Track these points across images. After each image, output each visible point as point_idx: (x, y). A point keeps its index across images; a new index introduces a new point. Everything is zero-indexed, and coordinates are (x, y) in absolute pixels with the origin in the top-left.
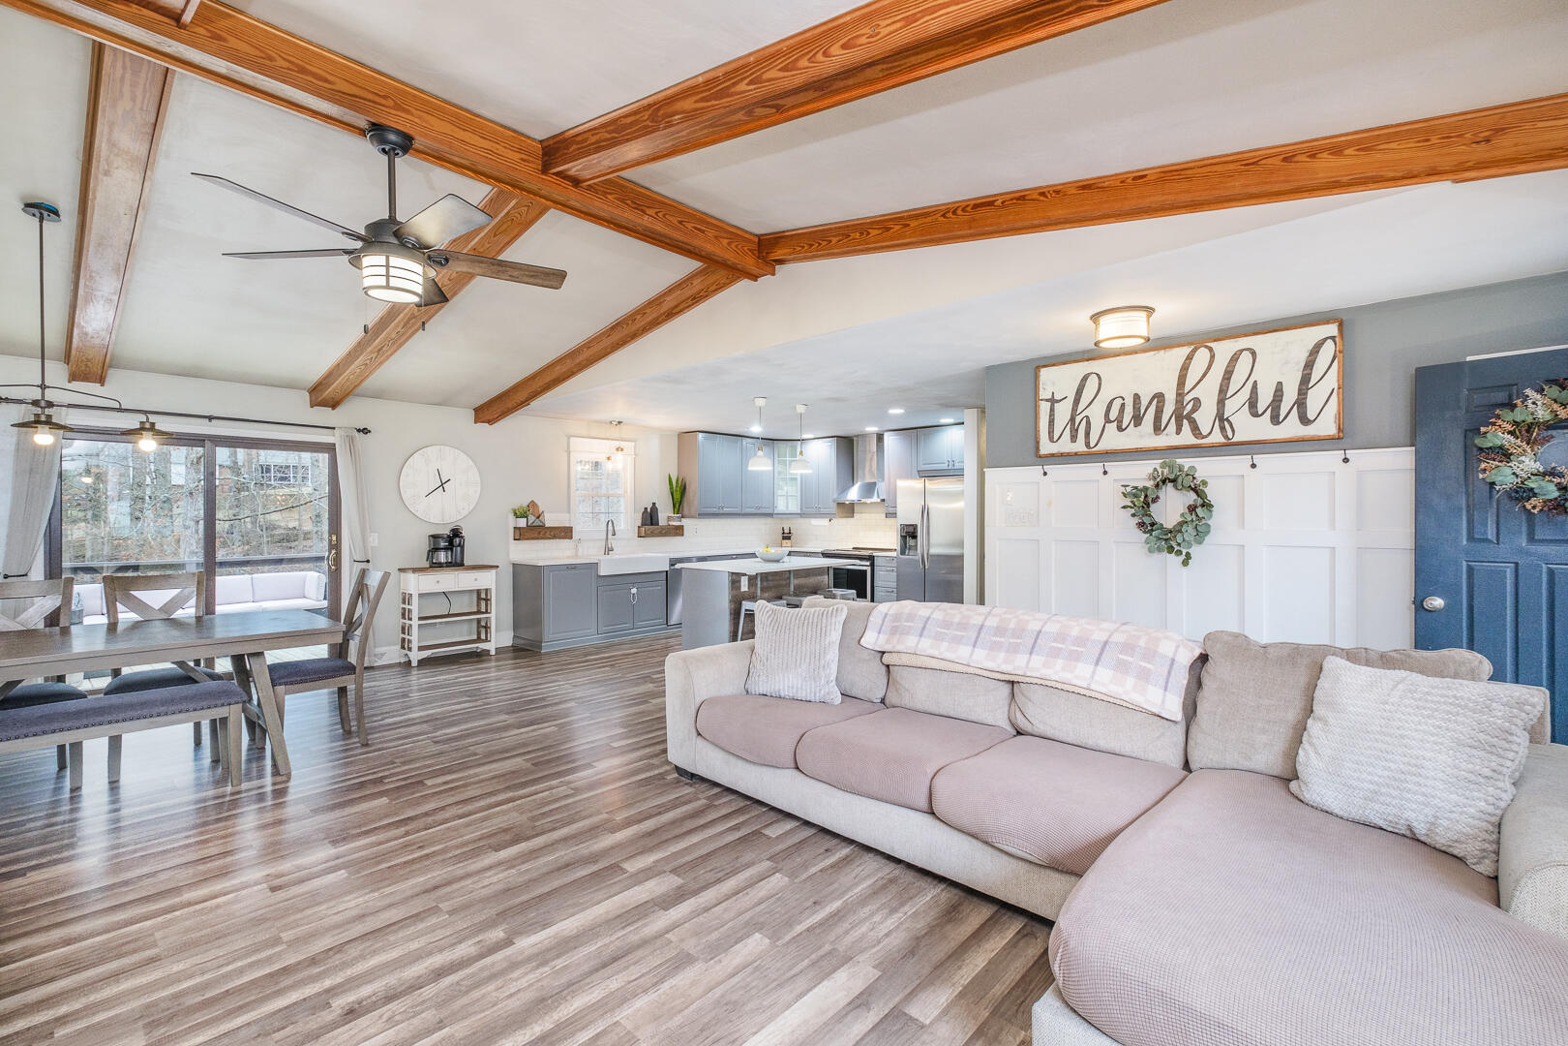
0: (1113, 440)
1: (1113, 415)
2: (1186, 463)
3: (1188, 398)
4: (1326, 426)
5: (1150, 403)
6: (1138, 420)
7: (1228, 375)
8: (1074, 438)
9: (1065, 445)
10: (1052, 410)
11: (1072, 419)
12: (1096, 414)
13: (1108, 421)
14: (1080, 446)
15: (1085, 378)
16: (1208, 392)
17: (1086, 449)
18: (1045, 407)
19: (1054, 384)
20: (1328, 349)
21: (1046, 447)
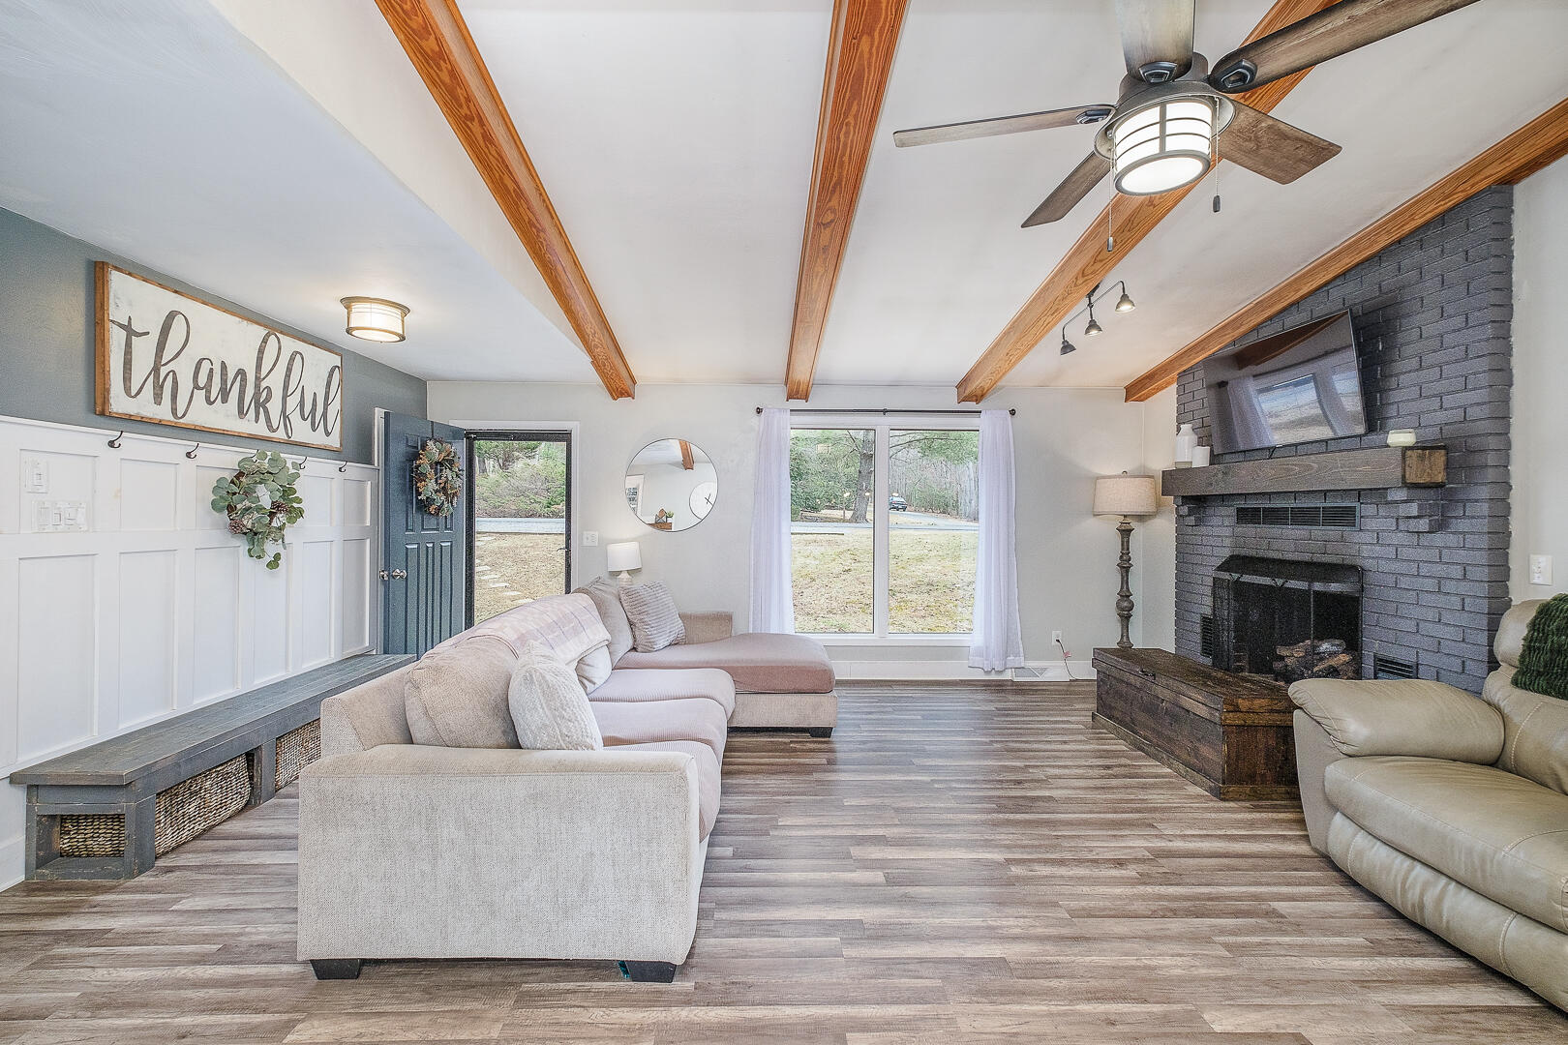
0: (201, 414)
1: (202, 380)
2: (290, 458)
3: (264, 384)
4: (334, 441)
5: (235, 378)
6: (225, 394)
7: (289, 370)
8: (158, 398)
9: (144, 406)
10: (128, 345)
11: (156, 370)
12: (184, 369)
13: (196, 387)
14: (163, 412)
15: (172, 316)
16: (275, 381)
17: (172, 419)
18: (116, 338)
19: (130, 304)
20: (336, 374)
21: (119, 403)
